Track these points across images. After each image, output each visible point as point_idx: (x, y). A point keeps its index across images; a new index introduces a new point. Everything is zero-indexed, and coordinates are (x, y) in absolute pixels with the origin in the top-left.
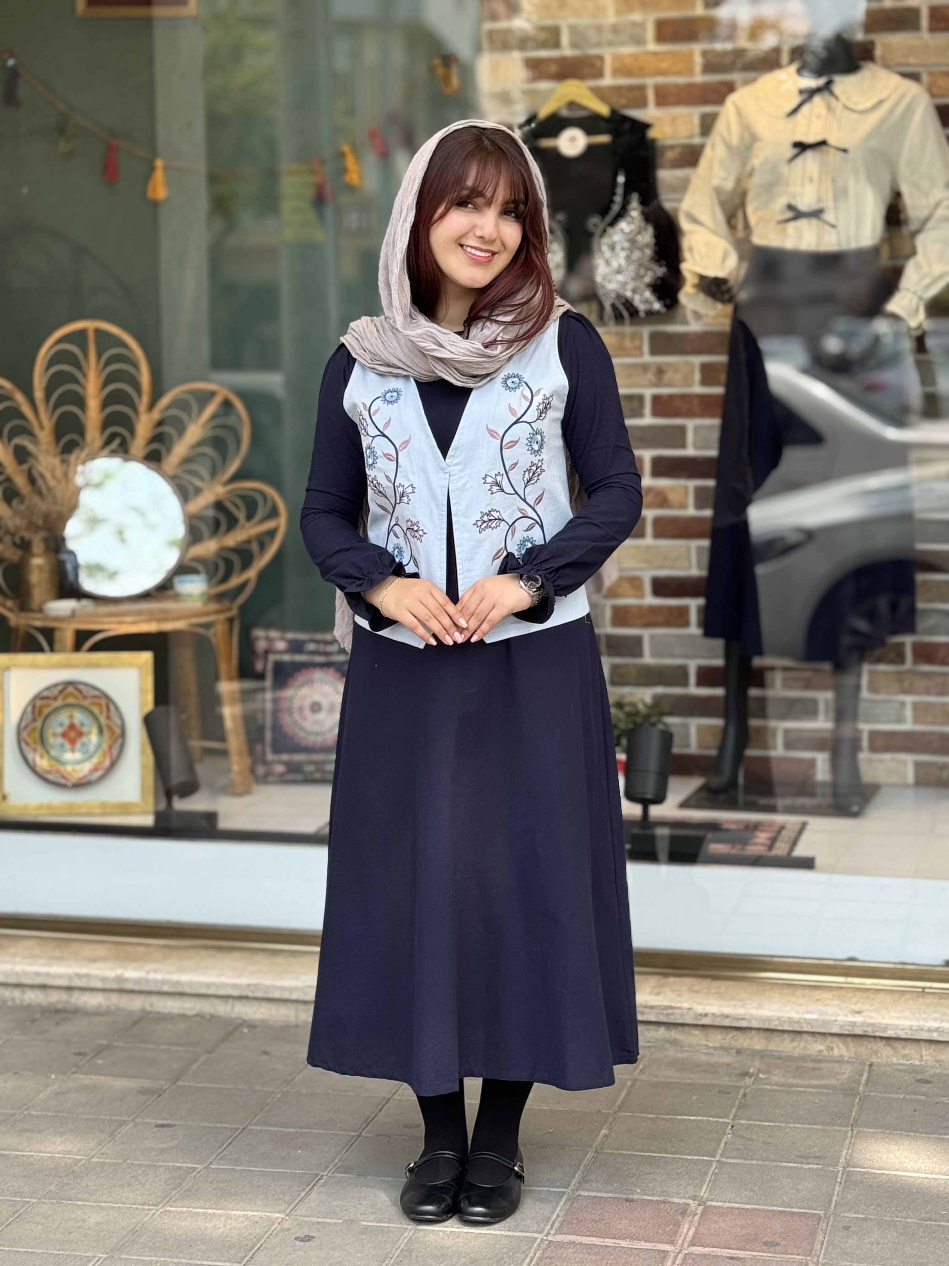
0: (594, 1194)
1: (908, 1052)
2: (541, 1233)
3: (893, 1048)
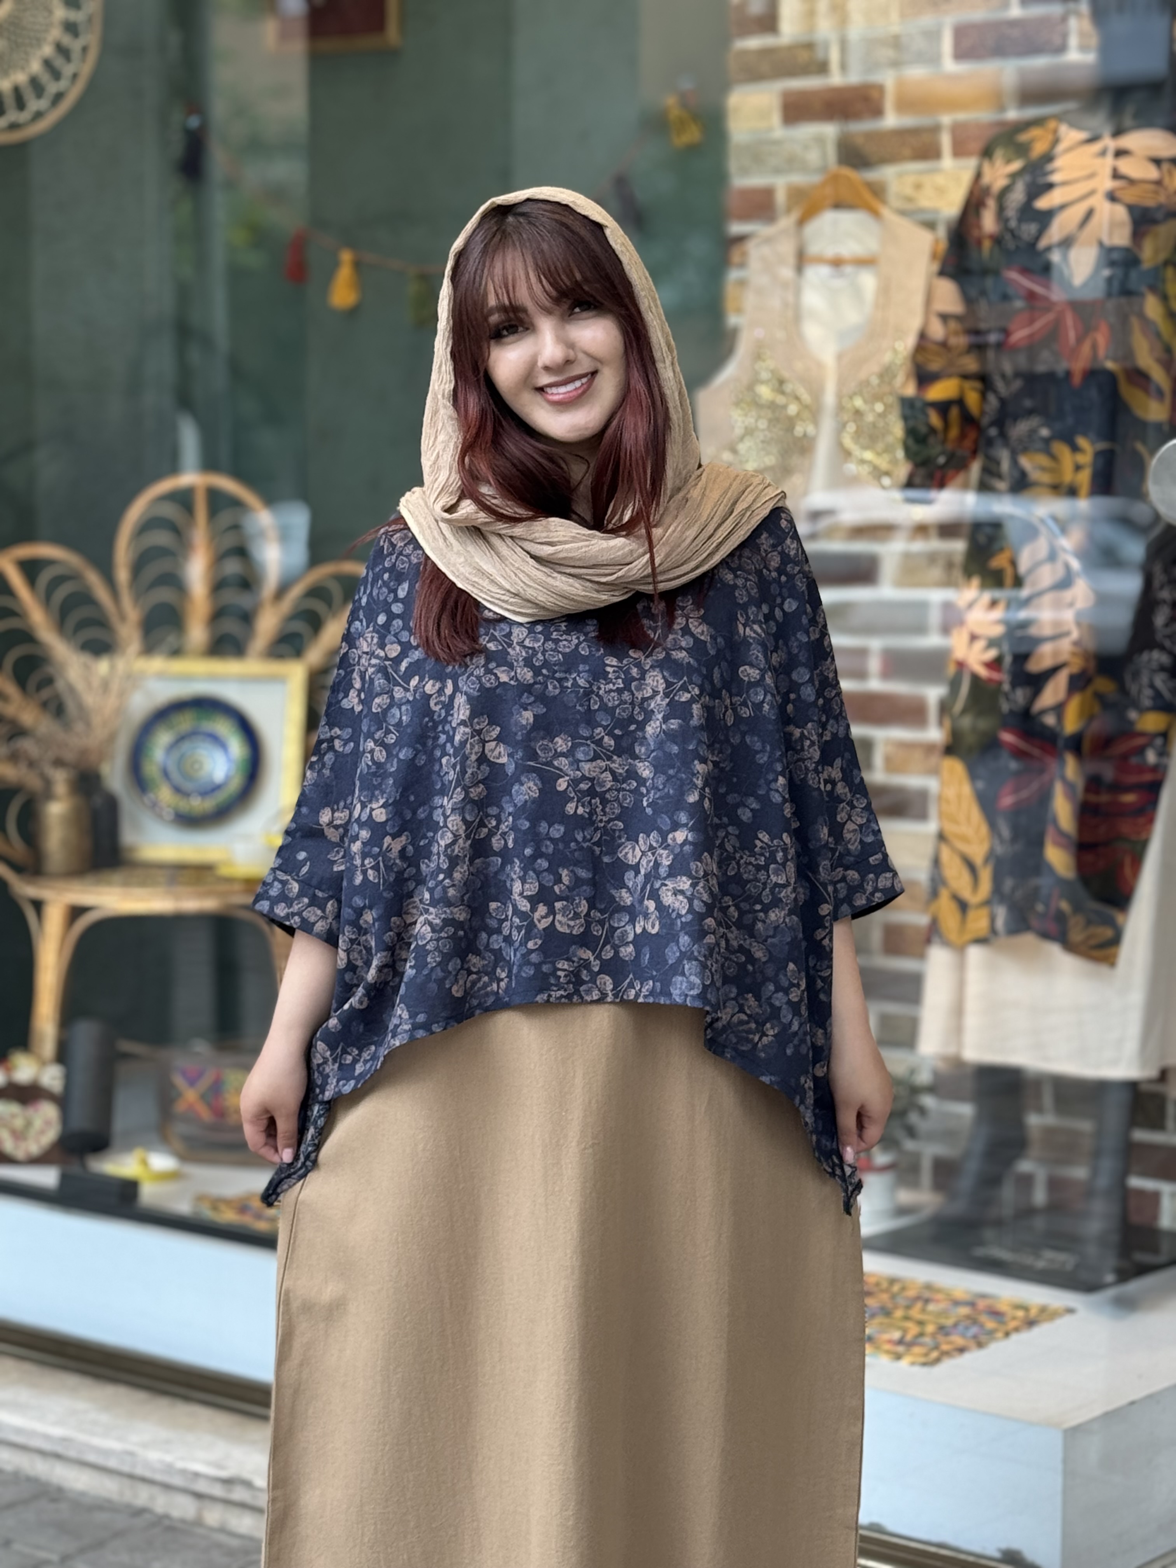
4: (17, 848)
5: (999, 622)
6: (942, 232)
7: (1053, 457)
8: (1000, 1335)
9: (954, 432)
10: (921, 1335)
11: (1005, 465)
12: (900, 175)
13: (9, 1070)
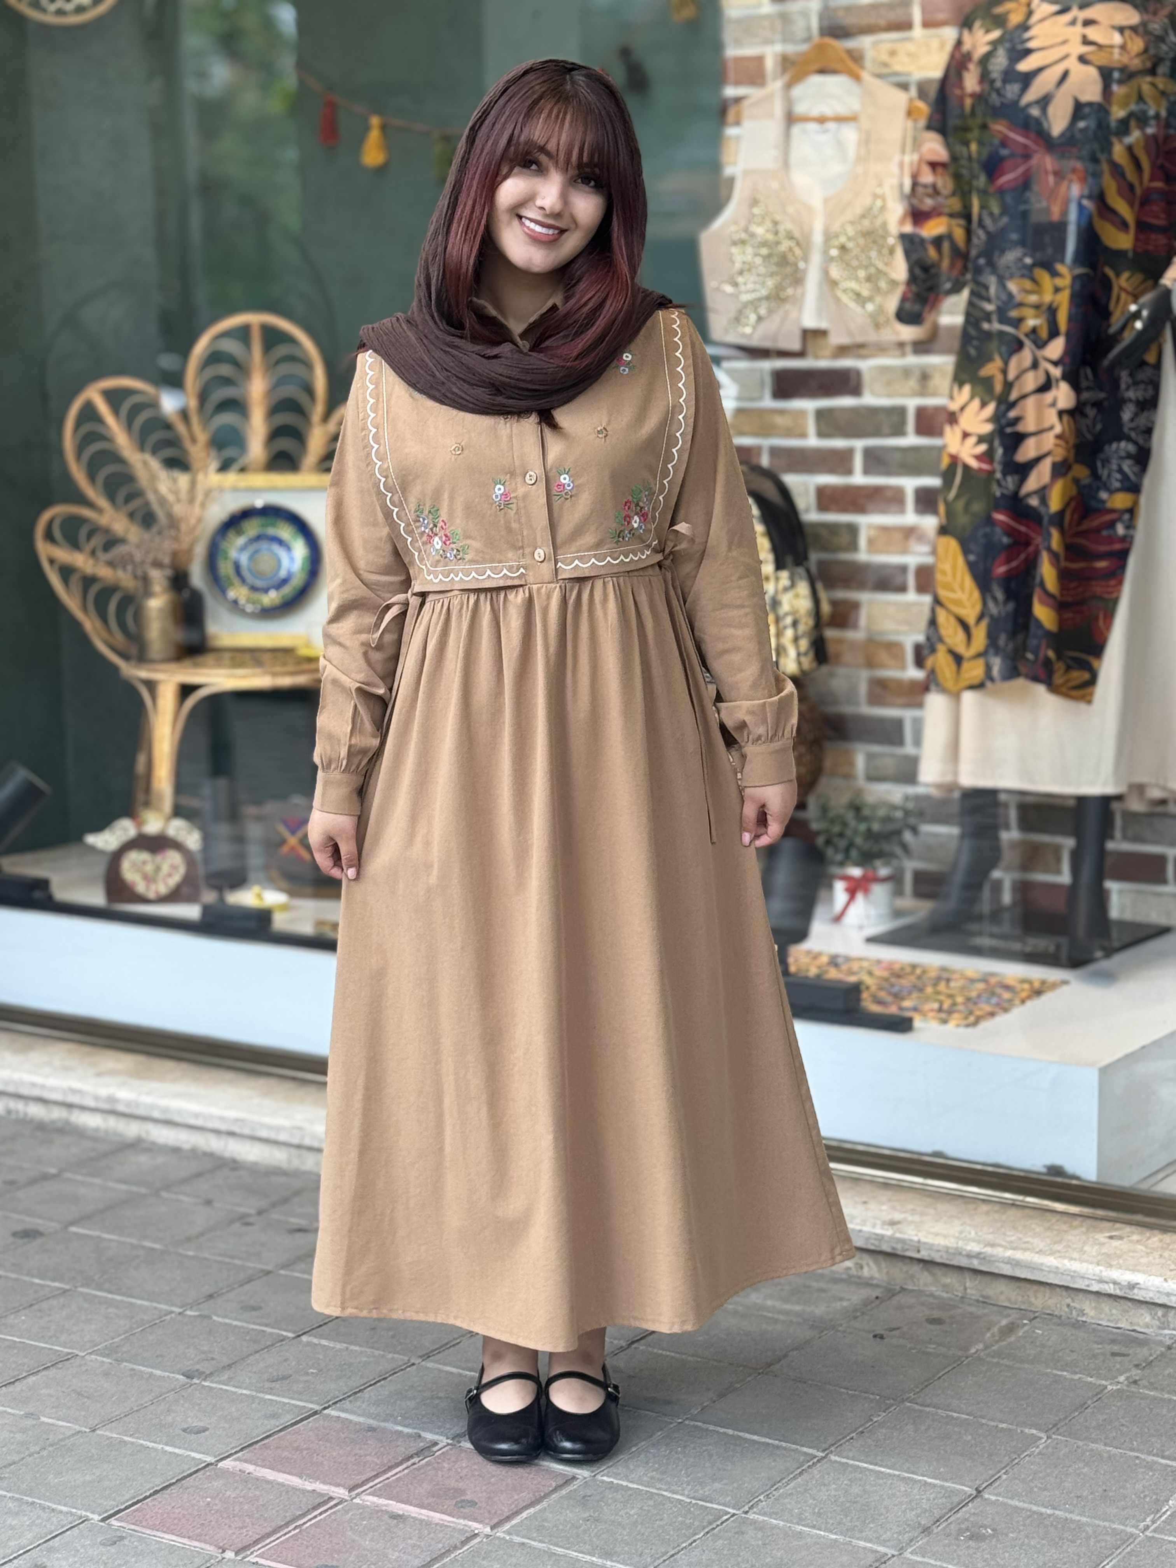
0: (343, 1415)
1: (948, 1281)
2: (215, 1457)
3: (933, 1275)
4: (119, 638)
5: (988, 420)
6: (913, 92)
7: (1034, 281)
8: (1017, 1002)
9: (946, 263)
10: (954, 1004)
11: (992, 290)
12: (875, 44)
13: (140, 824)
